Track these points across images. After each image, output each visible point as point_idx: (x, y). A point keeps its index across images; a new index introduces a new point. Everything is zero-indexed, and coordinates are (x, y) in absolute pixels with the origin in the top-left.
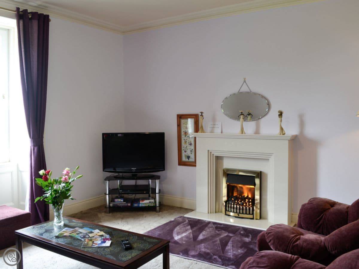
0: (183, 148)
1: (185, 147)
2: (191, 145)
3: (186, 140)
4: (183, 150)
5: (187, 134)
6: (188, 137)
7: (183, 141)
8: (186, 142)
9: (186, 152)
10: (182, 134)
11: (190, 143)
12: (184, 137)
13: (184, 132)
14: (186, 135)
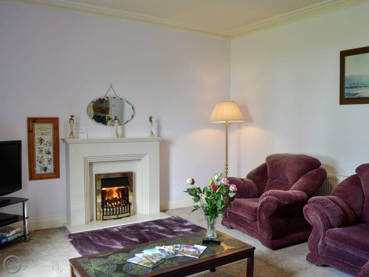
0: (37, 159)
1: (40, 157)
2: (48, 154)
3: (42, 148)
4: (37, 161)
5: (43, 141)
6: (45, 144)
7: (37, 151)
8: (41, 151)
9: (42, 163)
10: (36, 142)
11: (47, 152)
12: (39, 144)
13: (38, 139)
14: (42, 143)
